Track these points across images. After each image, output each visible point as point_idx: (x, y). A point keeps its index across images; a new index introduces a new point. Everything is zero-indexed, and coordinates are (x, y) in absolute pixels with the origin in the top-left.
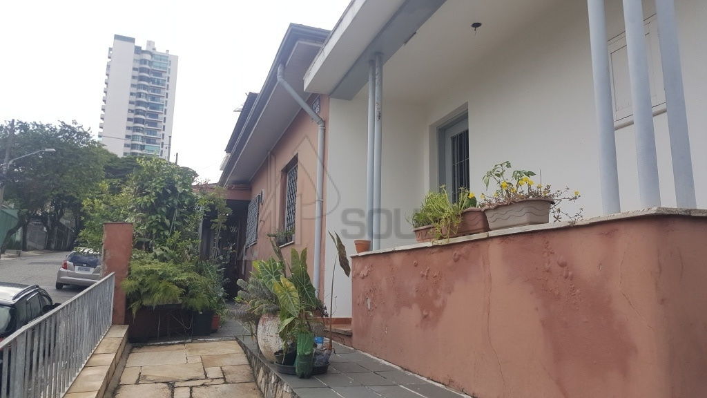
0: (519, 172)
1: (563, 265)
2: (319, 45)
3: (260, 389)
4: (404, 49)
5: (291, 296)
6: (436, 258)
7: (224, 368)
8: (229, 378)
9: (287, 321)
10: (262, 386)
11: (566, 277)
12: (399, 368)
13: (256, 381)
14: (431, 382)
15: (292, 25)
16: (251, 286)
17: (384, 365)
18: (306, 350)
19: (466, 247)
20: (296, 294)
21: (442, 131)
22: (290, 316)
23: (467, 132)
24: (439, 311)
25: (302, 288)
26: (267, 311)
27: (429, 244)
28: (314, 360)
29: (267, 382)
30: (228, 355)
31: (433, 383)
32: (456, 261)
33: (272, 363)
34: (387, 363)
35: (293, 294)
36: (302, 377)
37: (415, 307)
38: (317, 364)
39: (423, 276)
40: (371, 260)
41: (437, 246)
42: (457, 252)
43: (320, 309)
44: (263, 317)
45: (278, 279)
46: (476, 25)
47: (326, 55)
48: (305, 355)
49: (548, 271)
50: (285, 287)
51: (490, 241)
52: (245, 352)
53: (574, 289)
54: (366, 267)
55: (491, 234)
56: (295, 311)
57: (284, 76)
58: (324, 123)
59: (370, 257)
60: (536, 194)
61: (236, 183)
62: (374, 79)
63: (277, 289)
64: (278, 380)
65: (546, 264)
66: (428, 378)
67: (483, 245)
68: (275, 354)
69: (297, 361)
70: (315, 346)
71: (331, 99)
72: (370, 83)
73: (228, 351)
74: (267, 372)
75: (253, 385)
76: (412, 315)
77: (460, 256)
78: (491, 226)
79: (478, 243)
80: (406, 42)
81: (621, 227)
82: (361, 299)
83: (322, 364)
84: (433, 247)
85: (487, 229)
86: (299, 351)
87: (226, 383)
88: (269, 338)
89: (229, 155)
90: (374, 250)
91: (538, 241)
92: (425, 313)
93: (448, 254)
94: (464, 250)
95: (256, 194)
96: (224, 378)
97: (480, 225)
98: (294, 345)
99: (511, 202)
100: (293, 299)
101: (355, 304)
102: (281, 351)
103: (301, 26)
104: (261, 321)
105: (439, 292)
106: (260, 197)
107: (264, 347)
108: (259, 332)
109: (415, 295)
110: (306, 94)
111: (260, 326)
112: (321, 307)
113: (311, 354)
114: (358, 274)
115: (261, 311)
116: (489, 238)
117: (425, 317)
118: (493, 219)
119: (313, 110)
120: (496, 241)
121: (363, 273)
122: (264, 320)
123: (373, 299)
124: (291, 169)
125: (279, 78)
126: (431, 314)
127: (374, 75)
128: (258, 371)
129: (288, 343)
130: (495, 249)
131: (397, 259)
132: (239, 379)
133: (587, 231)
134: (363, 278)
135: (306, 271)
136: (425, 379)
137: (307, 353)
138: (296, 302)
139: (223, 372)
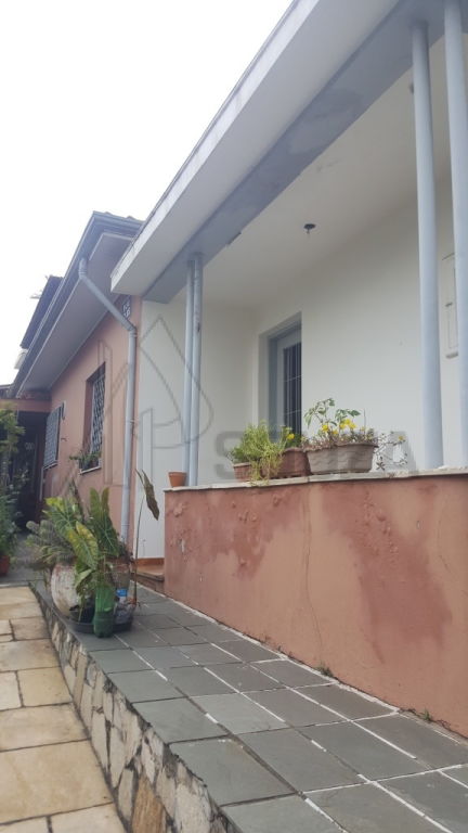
0: (343, 411)
1: (382, 519)
2: (129, 239)
3: (54, 647)
4: (226, 250)
5: (89, 545)
6: (255, 500)
7: (13, 622)
8: (18, 634)
9: (84, 575)
10: (57, 643)
11: (385, 532)
12: (213, 621)
13: (50, 638)
14: (246, 638)
15: (95, 214)
16: (43, 531)
17: (198, 617)
18: (106, 606)
19: (287, 490)
20: (94, 544)
21: (273, 341)
22: (87, 568)
23: (300, 344)
24: (257, 560)
25: (103, 535)
26: (62, 560)
27: (247, 484)
28: (115, 616)
29: (62, 640)
30: (18, 605)
31: (249, 639)
32: (276, 505)
33: (68, 617)
34: (200, 615)
35: (91, 542)
36: (101, 636)
37: (232, 555)
38: (119, 621)
39: (241, 519)
40: (186, 497)
41: (257, 487)
42: (277, 495)
43: (124, 555)
44: (58, 566)
45: (74, 524)
46: (309, 227)
47: (137, 252)
48: (104, 612)
49: (367, 524)
50: (82, 536)
51: (310, 486)
52: (39, 601)
53: (392, 545)
54: (180, 504)
55: (313, 479)
56: (92, 562)
57: (86, 272)
58: (136, 329)
59: (185, 494)
60: (359, 437)
61: (32, 391)
62: (193, 284)
63: (71, 536)
64: (74, 640)
65: (366, 517)
66: (244, 634)
67: (304, 490)
68: (72, 609)
69: (96, 618)
70: (117, 599)
71: (144, 302)
72: (188, 286)
73: (19, 600)
74: (62, 628)
75: (46, 642)
76: (229, 562)
77: (280, 500)
78: (313, 469)
79: (299, 488)
80: (230, 243)
81: (439, 483)
82: (174, 540)
83: (124, 621)
84: (253, 488)
85: (308, 473)
86: (98, 607)
87: (14, 640)
88: (64, 591)
89: (27, 351)
90: (191, 486)
91: (358, 490)
92: (243, 561)
93: (267, 497)
94: (283, 494)
95: (56, 406)
96: (13, 634)
97: (301, 468)
98: (92, 599)
99: (333, 445)
100: (91, 549)
101: (168, 546)
102: (77, 607)
103: (107, 215)
104: (55, 570)
105: (257, 538)
106: (61, 410)
107: (59, 601)
108: (53, 582)
109: (232, 540)
110: (114, 294)
111: (54, 576)
112: (126, 552)
113: (112, 610)
114: (172, 511)
115: (54, 559)
116: (309, 483)
117: (243, 565)
118: (315, 462)
119: (122, 314)
120: (317, 487)
121: (178, 510)
122: (59, 570)
123: (187, 541)
124: (97, 379)
125: (81, 276)
126: (249, 563)
127: (193, 279)
128: (53, 626)
129: (86, 597)
130: (315, 497)
131: (214, 499)
132: (30, 635)
133: (406, 484)
134: (177, 516)
135: (107, 514)
136: (240, 634)
137: (107, 610)
138: (95, 551)
139: (12, 626)
